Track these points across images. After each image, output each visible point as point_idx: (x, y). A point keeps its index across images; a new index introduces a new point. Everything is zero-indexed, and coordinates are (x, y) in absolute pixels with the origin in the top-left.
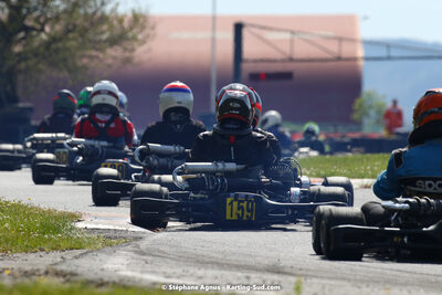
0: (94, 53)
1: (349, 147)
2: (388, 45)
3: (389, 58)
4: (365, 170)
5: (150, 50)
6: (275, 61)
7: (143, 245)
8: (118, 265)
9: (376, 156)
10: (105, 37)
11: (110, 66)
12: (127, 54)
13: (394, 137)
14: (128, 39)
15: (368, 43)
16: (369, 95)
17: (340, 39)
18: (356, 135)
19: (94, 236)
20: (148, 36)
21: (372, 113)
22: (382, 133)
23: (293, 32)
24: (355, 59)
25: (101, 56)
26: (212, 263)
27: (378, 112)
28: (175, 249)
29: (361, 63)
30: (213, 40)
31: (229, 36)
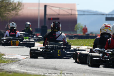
0: (8, 12)
1: (74, 37)
2: (84, 11)
3: (84, 15)
4: (78, 43)
5: (22, 12)
6: (55, 15)
7: (21, 62)
8: (14, 67)
9: (81, 40)
10: (11, 8)
11: (12, 16)
12: (17, 13)
13: (85, 35)
14: (17, 9)
15: (78, 11)
16: (79, 24)
17: (72, 10)
18: (75, 34)
19: (8, 60)
20: (22, 8)
21: (80, 29)
22: (82, 34)
23: (59, 8)
24: (76, 15)
25: (10, 13)
26: (39, 67)
27: (81, 29)
28: (29, 63)
29: (77, 16)
30: (39, 10)
31: (43, 8)
